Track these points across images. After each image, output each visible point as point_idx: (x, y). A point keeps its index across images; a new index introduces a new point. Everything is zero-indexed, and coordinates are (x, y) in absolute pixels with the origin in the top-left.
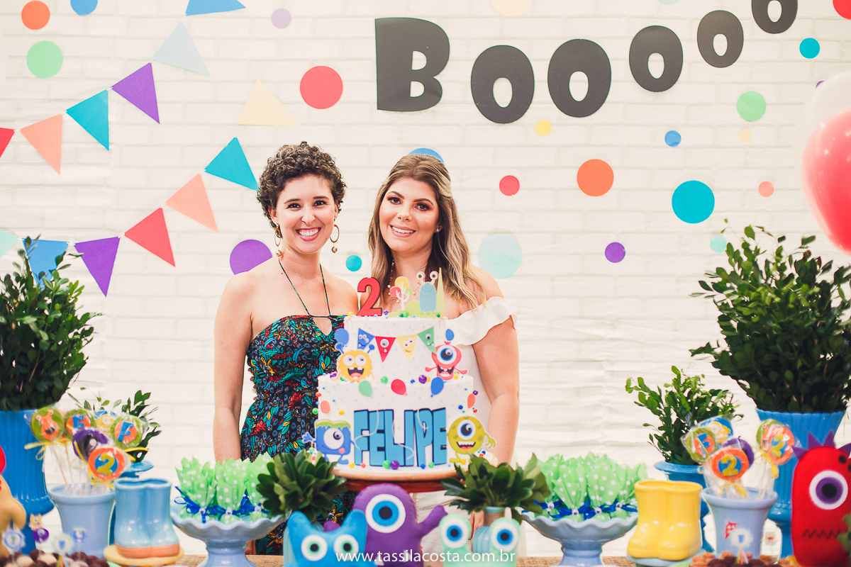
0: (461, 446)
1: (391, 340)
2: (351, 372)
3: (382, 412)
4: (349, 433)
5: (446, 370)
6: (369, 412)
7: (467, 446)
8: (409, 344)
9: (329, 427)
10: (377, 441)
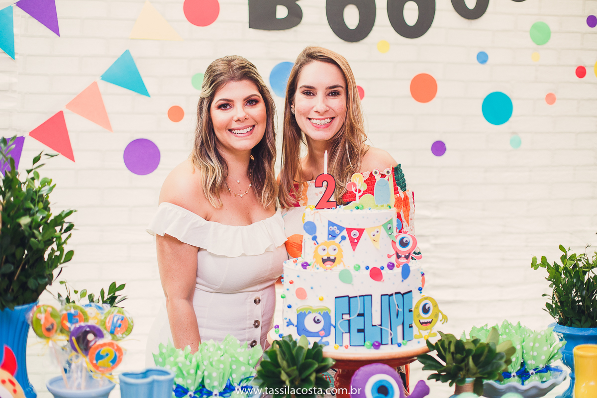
0: (422, 324)
1: (361, 231)
2: (324, 261)
3: (362, 297)
5: (403, 256)
6: (350, 298)
7: (426, 323)
8: (376, 234)
9: (310, 313)
10: (357, 323)
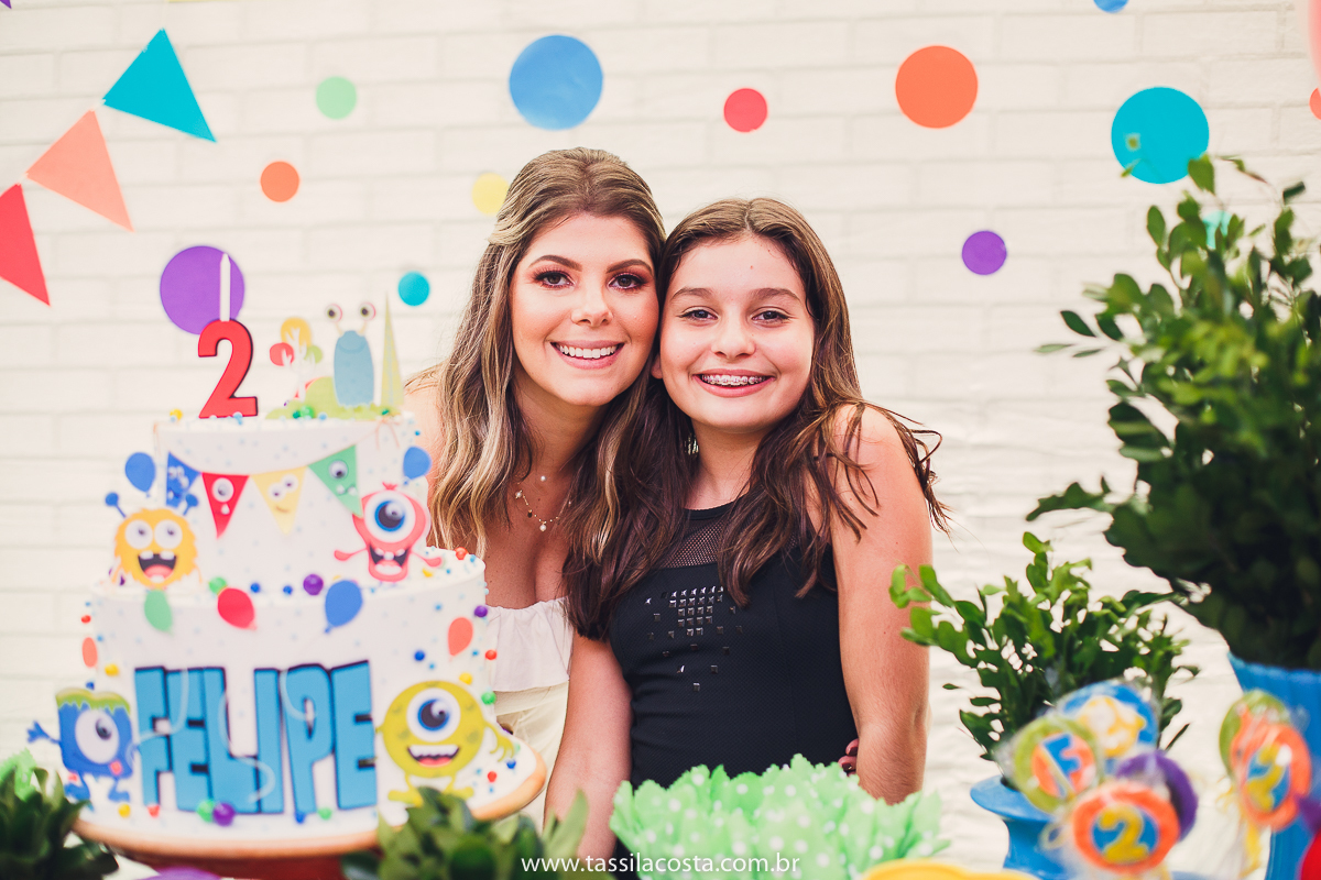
0: (420, 759)
1: (239, 482)
2: (145, 565)
3: (196, 675)
4: (128, 724)
5: (389, 556)
6: (165, 672)
7: (436, 758)
8: (285, 491)
9: (85, 707)
10: (190, 747)
